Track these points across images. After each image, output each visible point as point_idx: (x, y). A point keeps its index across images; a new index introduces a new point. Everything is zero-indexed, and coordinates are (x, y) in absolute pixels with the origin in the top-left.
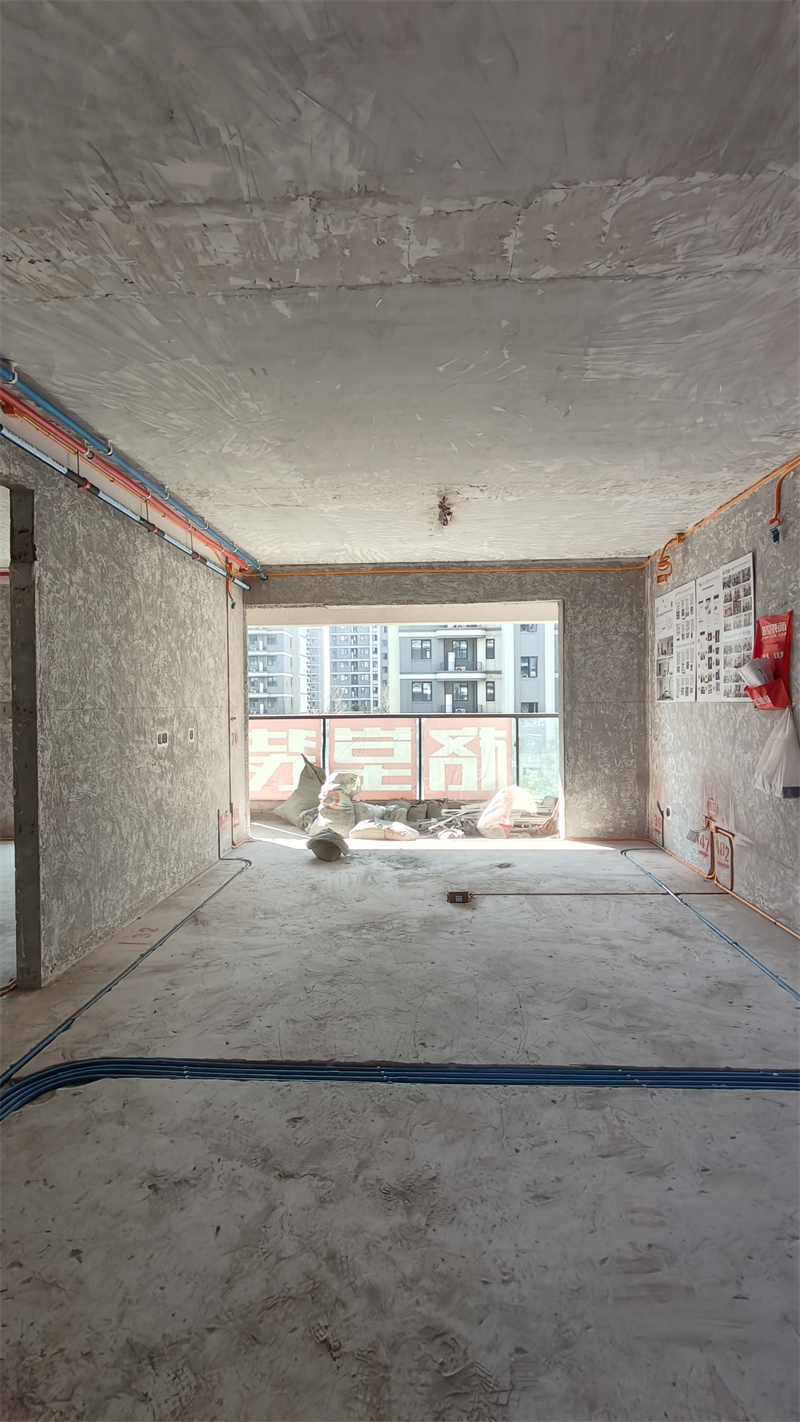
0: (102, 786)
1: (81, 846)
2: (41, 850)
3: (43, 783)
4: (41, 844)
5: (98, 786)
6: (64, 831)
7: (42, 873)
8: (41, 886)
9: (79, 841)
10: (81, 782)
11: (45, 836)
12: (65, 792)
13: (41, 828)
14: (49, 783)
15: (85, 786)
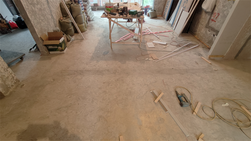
0: (44, 5)
1: (44, 22)
2: (33, 25)
3: (25, 6)
4: (32, 23)
5: (43, 5)
6: (38, 19)
7: (36, 30)
8: (37, 34)
9: (43, 21)
10: (37, 5)
11: (33, 21)
12: (33, 8)
13: (30, 19)
14: (27, 6)
15: (39, 6)
